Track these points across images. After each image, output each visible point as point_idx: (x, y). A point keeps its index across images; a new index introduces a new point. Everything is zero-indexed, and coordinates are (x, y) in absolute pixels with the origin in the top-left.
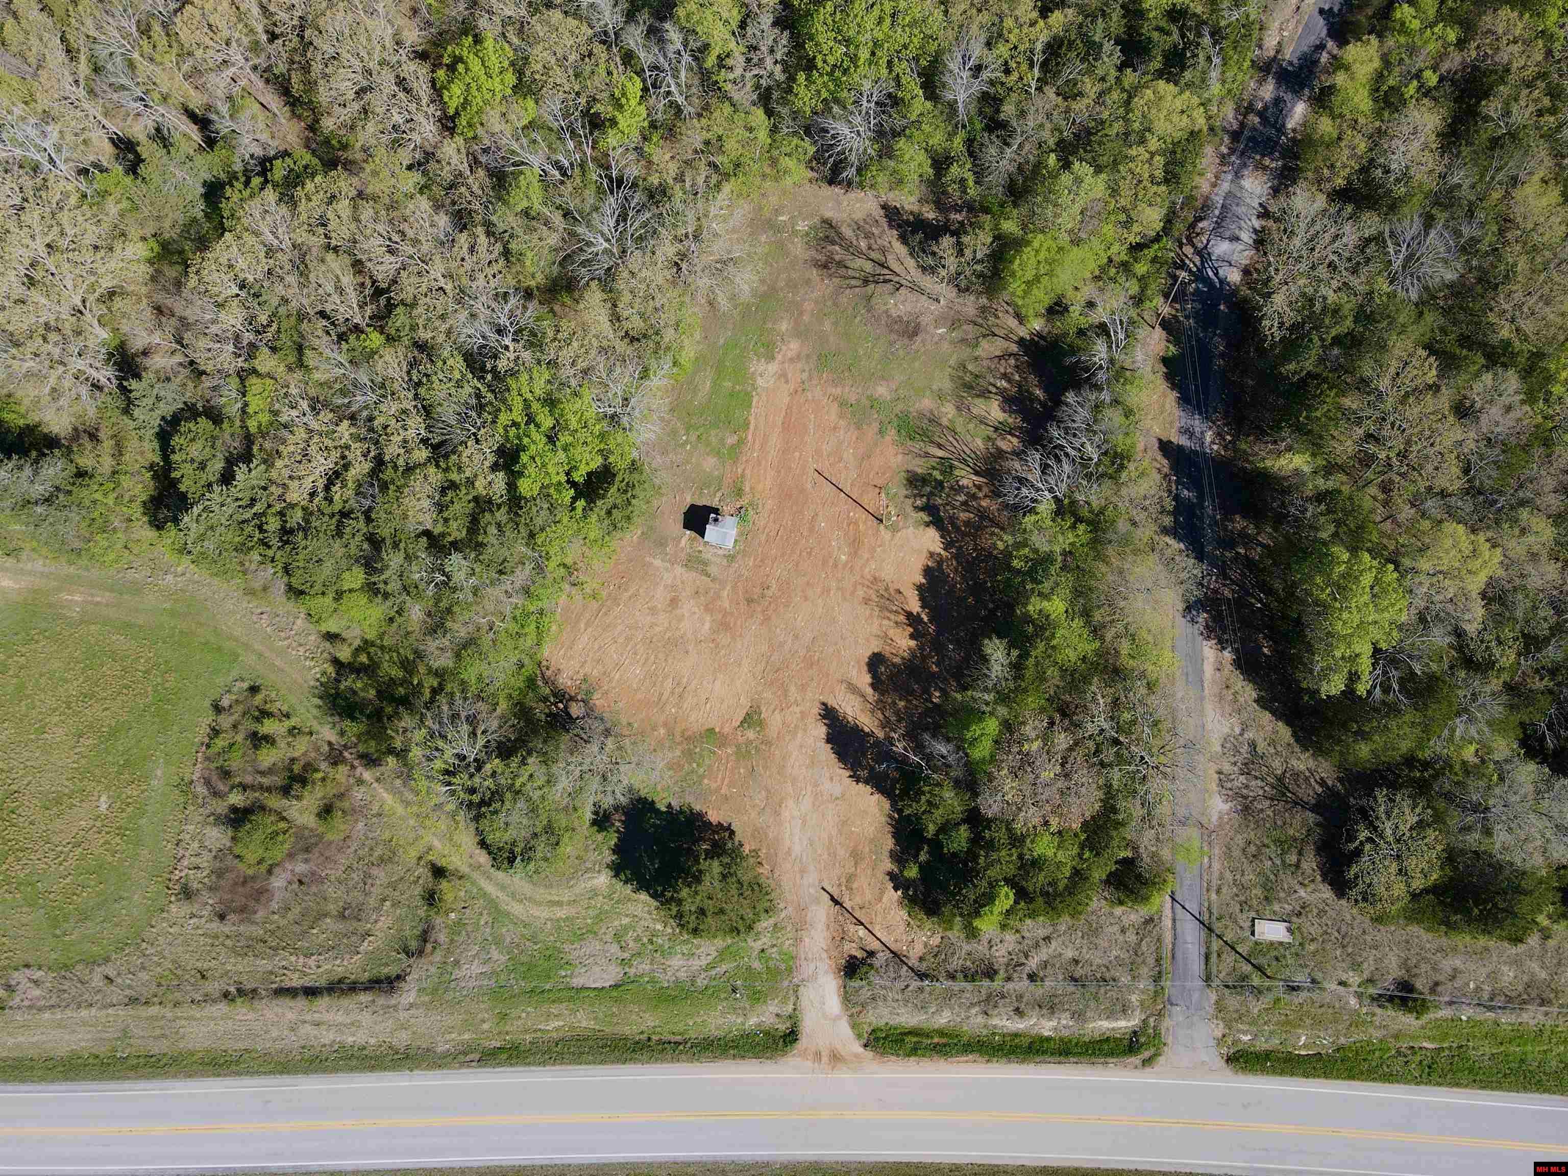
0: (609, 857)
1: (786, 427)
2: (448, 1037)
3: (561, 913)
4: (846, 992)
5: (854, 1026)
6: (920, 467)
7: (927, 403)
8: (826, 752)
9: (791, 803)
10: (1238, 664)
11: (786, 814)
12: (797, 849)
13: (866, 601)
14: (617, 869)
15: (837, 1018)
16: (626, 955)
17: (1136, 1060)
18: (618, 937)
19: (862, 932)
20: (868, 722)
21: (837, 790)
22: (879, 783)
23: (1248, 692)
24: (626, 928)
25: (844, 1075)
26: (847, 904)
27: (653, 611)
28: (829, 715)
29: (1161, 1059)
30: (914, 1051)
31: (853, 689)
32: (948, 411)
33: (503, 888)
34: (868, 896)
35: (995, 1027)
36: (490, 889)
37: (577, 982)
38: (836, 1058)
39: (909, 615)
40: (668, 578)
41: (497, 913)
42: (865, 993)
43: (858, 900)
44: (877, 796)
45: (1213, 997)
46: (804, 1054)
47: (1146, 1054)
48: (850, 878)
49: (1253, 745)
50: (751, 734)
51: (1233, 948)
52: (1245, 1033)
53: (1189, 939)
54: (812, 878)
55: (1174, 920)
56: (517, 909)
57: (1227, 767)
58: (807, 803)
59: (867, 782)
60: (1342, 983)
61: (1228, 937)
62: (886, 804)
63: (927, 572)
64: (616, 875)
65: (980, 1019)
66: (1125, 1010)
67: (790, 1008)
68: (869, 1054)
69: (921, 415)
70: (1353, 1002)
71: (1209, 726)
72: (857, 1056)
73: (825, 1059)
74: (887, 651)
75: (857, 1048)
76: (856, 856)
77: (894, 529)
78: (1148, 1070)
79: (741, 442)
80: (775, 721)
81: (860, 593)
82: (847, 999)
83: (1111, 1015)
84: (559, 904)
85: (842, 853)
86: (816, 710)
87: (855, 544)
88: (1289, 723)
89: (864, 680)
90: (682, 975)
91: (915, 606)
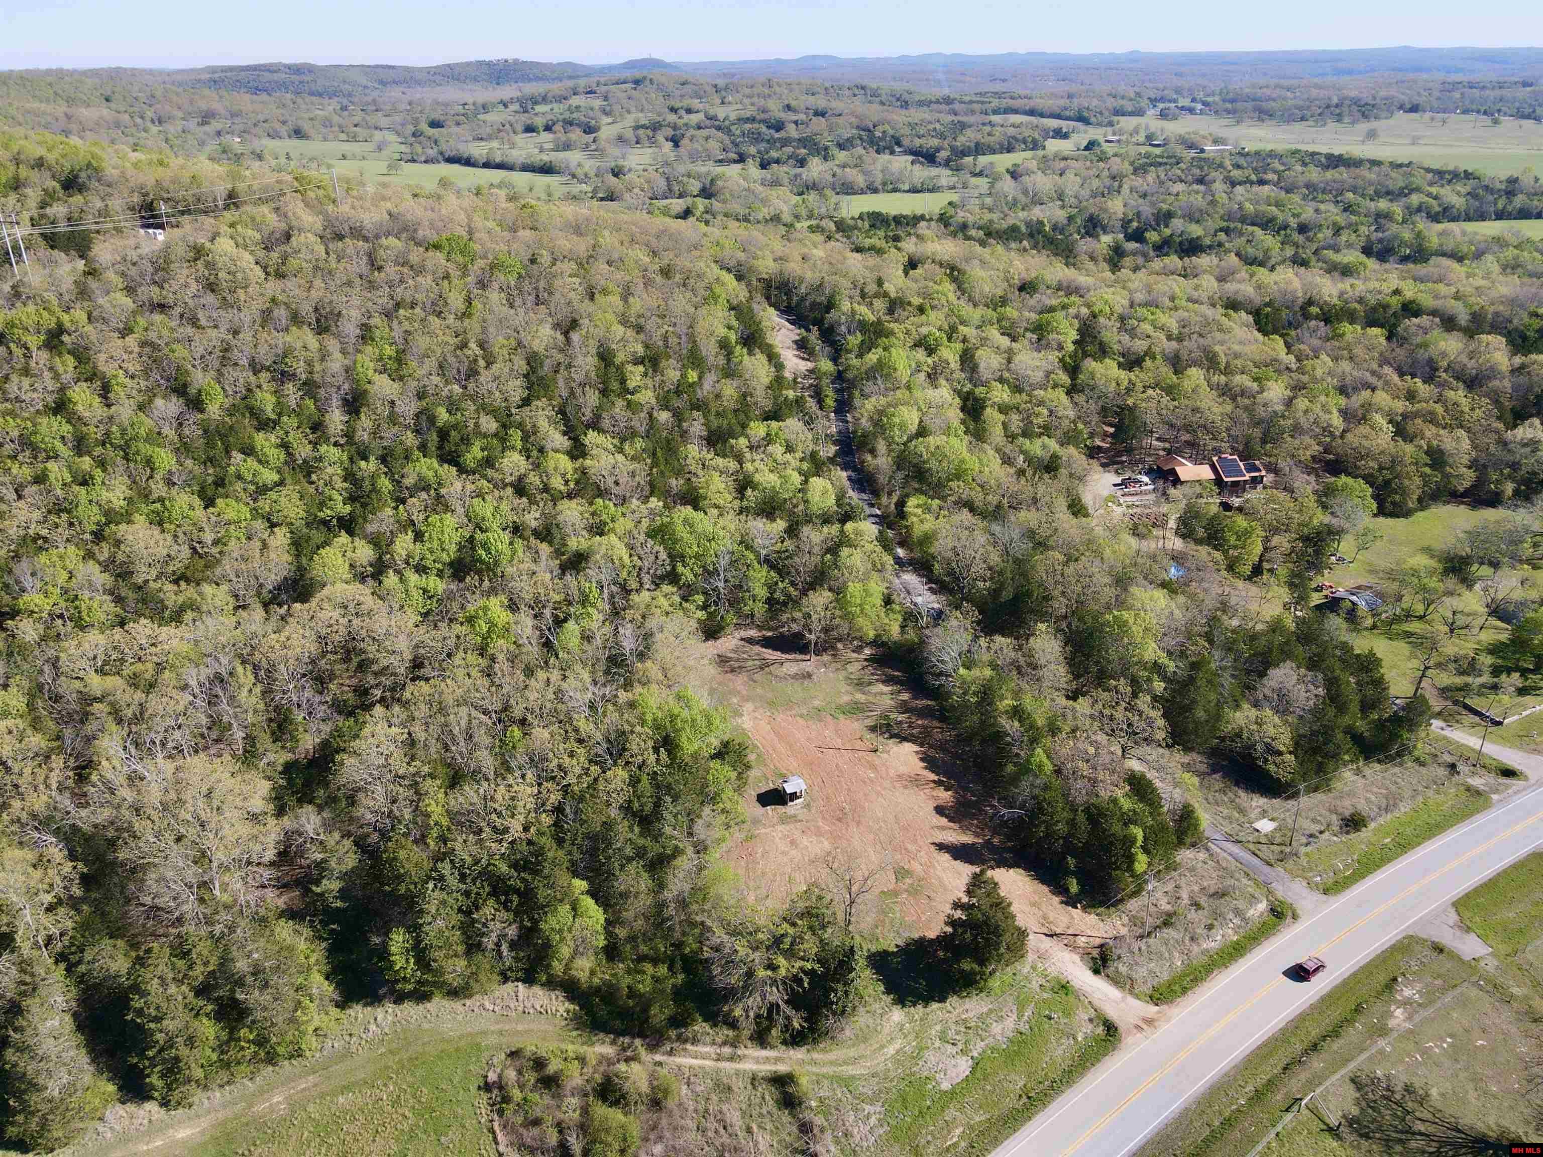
0: (888, 999)
1: (780, 737)
3: (890, 1051)
4: (1112, 979)
5: (1137, 997)
6: (870, 722)
7: (846, 698)
8: (961, 865)
13: (905, 787)
14: (901, 1001)
15: (1124, 999)
16: (960, 1046)
17: (1289, 920)
18: (943, 1040)
19: (1083, 940)
20: (967, 838)
22: (1005, 863)
24: (943, 1031)
25: (1164, 1028)
26: (1058, 931)
27: (784, 853)
28: (942, 847)
29: (1299, 912)
30: (1184, 991)
31: (943, 828)
32: (860, 697)
33: (832, 1063)
34: (1064, 920)
35: (1207, 951)
36: (824, 1070)
37: (945, 1085)
38: (1150, 1022)
39: (934, 782)
40: (778, 834)
41: (844, 1081)
42: (1123, 969)
43: (1061, 926)
44: (1011, 871)
45: (1281, 869)
46: (1129, 1032)
47: (1290, 914)
48: (1045, 917)
50: (908, 881)
51: (1259, 843)
52: (1315, 877)
53: (1237, 852)
55: (1220, 847)
56: (854, 1070)
59: (999, 867)
60: (1321, 832)
61: (1251, 840)
62: (1021, 871)
63: (923, 760)
64: (904, 1006)
65: (1196, 949)
66: (1253, 898)
67: (1092, 1010)
68: (1163, 1008)
69: (848, 703)
70: (1336, 838)
72: (1158, 1013)
73: (1144, 1025)
74: (941, 803)
75: (1153, 1008)
76: (1033, 904)
77: (886, 751)
78: (1300, 920)
80: (915, 867)
81: (898, 785)
82: (1116, 981)
83: (1250, 904)
84: (883, 1047)
86: (933, 849)
87: (873, 767)
89: (944, 821)
90: (1010, 1035)
91: (934, 777)
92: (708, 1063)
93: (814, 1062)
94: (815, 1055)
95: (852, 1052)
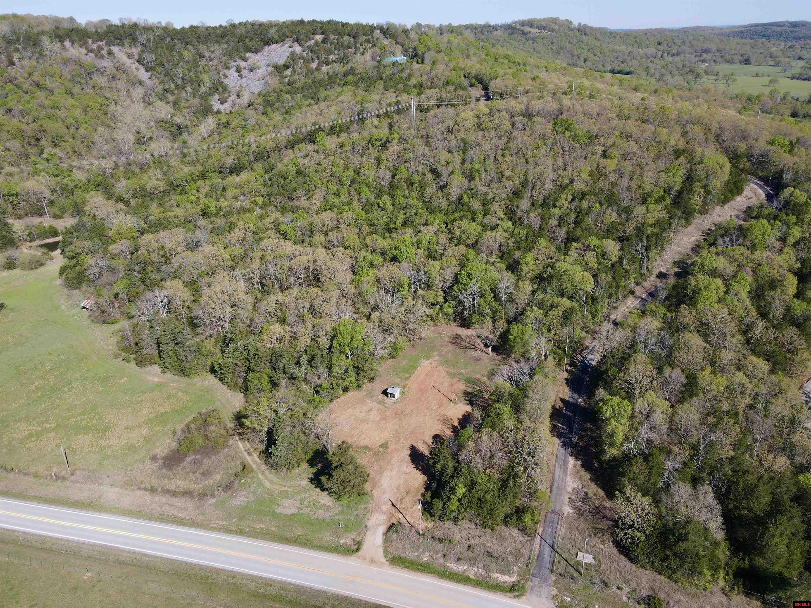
0: (311, 476)
1: (426, 375)
2: (217, 522)
3: (283, 489)
4: (386, 537)
5: (385, 552)
6: (469, 390)
7: (478, 376)
8: (408, 459)
9: (388, 472)
10: (583, 466)
11: (385, 474)
12: (385, 485)
13: (438, 420)
14: (311, 480)
15: (379, 546)
16: (302, 506)
17: (513, 595)
18: (301, 500)
19: (401, 516)
20: (426, 452)
21: (408, 471)
22: (425, 471)
23: (587, 476)
24: (305, 498)
25: (374, 569)
26: (398, 506)
27: (361, 412)
28: (413, 449)
29: (524, 597)
31: (425, 443)
32: (485, 379)
33: (266, 478)
34: (408, 505)
35: (448, 567)
36: (261, 477)
37: (278, 511)
38: (372, 561)
39: (453, 426)
40: (370, 405)
41: (260, 484)
42: (394, 537)
43: (403, 506)
44: (423, 475)
45: (554, 578)
46: (359, 557)
47: (517, 594)
48: (402, 499)
49: (586, 494)
50: (381, 449)
51: (566, 561)
52: (568, 597)
53: (546, 553)
54: (387, 496)
55: (540, 545)
56: (267, 484)
57: (573, 498)
58: (394, 473)
59: (420, 470)
60: (619, 588)
61: (565, 556)
62: (426, 478)
63: (464, 416)
64: (310, 482)
65: (441, 561)
66: (509, 572)
67: (360, 538)
68: (388, 563)
69: (475, 379)
70: (625, 599)
71: (568, 483)
72: (382, 563)
73: (368, 559)
74: (442, 434)
75: (383, 560)
76: (408, 492)
77: (456, 404)
78: (516, 600)
79: (410, 376)
80: (392, 447)
81: (438, 418)
82: (385, 539)
83: (502, 572)
84: (285, 486)
85: (402, 490)
86: (409, 446)
87: (440, 406)
88: (603, 489)
89: (430, 441)
90: (321, 517)
91: (456, 424)
92: (243, 449)
93: (263, 473)
94: (267, 472)
95: (275, 480)
